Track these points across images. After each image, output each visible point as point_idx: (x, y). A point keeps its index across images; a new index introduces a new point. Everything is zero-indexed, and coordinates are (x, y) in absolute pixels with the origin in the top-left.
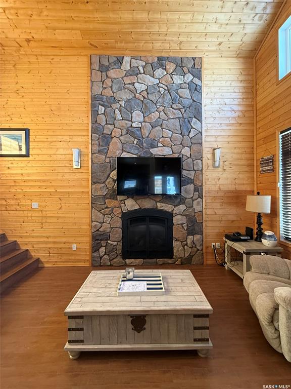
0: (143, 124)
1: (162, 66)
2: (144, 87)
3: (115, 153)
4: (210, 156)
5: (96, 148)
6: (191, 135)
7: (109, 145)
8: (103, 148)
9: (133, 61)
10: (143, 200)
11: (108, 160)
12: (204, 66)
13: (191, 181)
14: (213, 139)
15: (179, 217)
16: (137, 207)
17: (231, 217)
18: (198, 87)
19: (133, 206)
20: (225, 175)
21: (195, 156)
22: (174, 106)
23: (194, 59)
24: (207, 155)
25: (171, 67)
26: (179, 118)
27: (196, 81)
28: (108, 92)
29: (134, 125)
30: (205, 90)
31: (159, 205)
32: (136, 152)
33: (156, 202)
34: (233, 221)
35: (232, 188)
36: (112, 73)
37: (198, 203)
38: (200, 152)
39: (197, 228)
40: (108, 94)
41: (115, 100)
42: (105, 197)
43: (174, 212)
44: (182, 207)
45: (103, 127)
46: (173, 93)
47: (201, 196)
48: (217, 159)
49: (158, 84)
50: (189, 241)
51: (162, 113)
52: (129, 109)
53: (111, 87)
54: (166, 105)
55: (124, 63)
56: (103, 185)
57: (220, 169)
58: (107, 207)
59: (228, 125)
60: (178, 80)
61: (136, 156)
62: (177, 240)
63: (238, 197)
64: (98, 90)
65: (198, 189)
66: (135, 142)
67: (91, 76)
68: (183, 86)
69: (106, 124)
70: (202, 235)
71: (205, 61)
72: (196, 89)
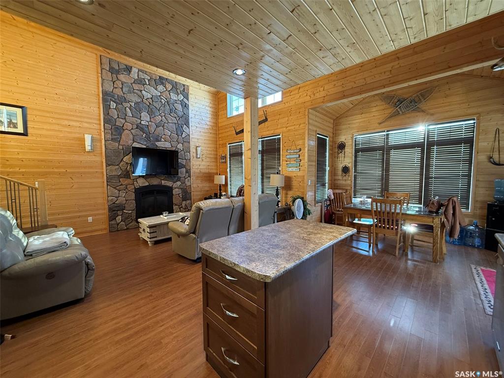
0: (150, 123)
1: (162, 84)
2: (149, 96)
3: (127, 142)
4: (194, 151)
5: (109, 136)
6: (183, 136)
7: (121, 135)
8: (116, 137)
9: (140, 73)
10: (152, 179)
11: (121, 147)
12: (190, 92)
13: (184, 166)
14: (196, 140)
15: (177, 190)
16: (147, 184)
17: (207, 189)
18: (187, 105)
19: (144, 183)
20: (203, 163)
21: (186, 150)
22: (172, 114)
23: (184, 85)
24: (192, 150)
25: (169, 87)
26: (175, 123)
27: (185, 100)
28: (118, 92)
29: (142, 122)
30: (190, 107)
31: (163, 182)
32: (145, 143)
33: (161, 180)
34: (208, 191)
35: (207, 171)
36: (122, 77)
37: (188, 180)
38: (189, 148)
39: (187, 196)
40: (119, 94)
41: (125, 101)
42: (119, 177)
43: (174, 186)
44: (179, 183)
45: (115, 119)
46: (171, 106)
47: (190, 176)
48: (199, 153)
49: (160, 96)
50: (183, 205)
51: (164, 117)
52: (137, 109)
53: (122, 88)
54: (166, 112)
55: (132, 72)
56: (117, 167)
57: (200, 160)
58: (122, 185)
59: (204, 133)
60: (174, 97)
61: (145, 147)
62: (176, 205)
63: (210, 177)
64: (109, 88)
65: (188, 171)
66: (144, 136)
67: (102, 74)
68: (178, 102)
69: (118, 117)
70: (191, 200)
71: (190, 88)
72: (185, 106)
